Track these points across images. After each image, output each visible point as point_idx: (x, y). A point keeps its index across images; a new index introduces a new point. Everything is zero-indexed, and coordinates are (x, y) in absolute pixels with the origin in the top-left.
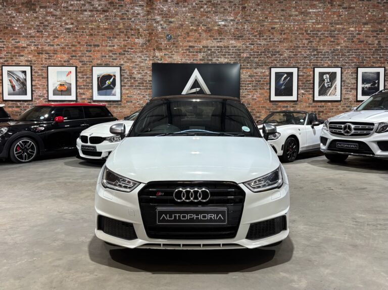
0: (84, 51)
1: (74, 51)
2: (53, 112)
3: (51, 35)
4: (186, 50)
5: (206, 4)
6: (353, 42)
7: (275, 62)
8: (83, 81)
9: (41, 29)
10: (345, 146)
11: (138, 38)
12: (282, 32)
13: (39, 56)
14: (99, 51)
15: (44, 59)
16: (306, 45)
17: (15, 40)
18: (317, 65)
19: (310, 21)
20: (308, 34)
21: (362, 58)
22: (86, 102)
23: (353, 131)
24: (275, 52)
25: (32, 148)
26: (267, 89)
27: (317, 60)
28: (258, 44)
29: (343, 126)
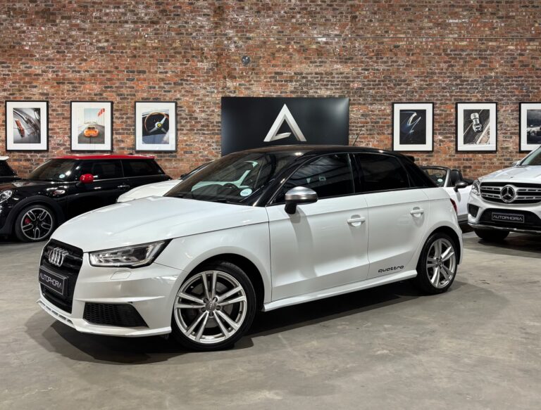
0: (123, 79)
1: (110, 80)
2: (78, 168)
3: (77, 57)
4: (270, 78)
5: (299, 13)
6: (513, 66)
7: (400, 95)
8: (122, 122)
9: (63, 48)
10: (505, 218)
11: (202, 61)
12: (409, 52)
13: (59, 87)
14: (145, 80)
15: (65, 91)
16: (444, 71)
17: (25, 64)
18: (461, 99)
19: (451, 36)
20: (448, 55)
21: (527, 89)
22: (126, 153)
23: (517, 196)
24: (399, 81)
25: (47, 220)
26: (388, 134)
27: (462, 92)
28: (374, 70)
29: (501, 188)
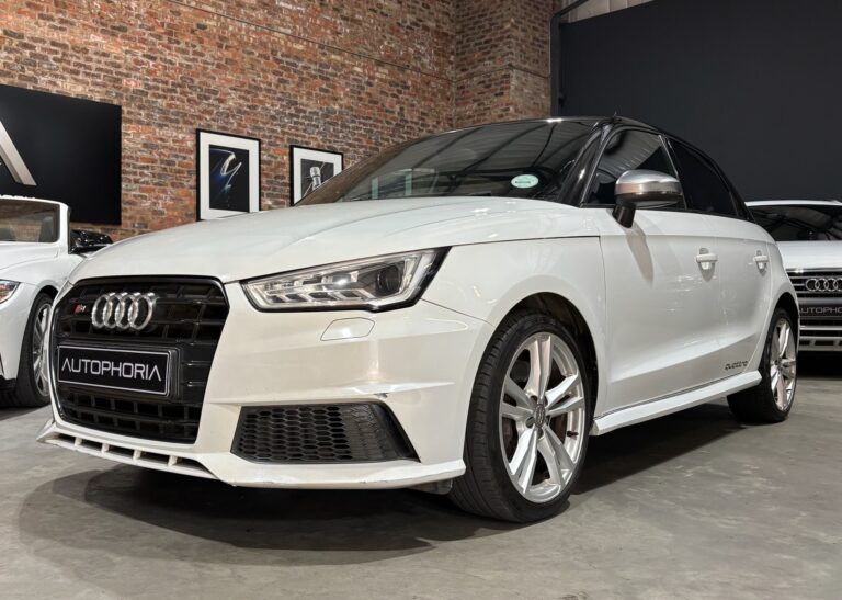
6: (360, 99)
7: (208, 117)
12: (221, 41)
16: (273, 87)
18: (297, 141)
19: (282, 29)
20: (278, 61)
21: (376, 139)
24: (206, 91)
26: (191, 188)
27: (297, 129)
28: (165, 61)
